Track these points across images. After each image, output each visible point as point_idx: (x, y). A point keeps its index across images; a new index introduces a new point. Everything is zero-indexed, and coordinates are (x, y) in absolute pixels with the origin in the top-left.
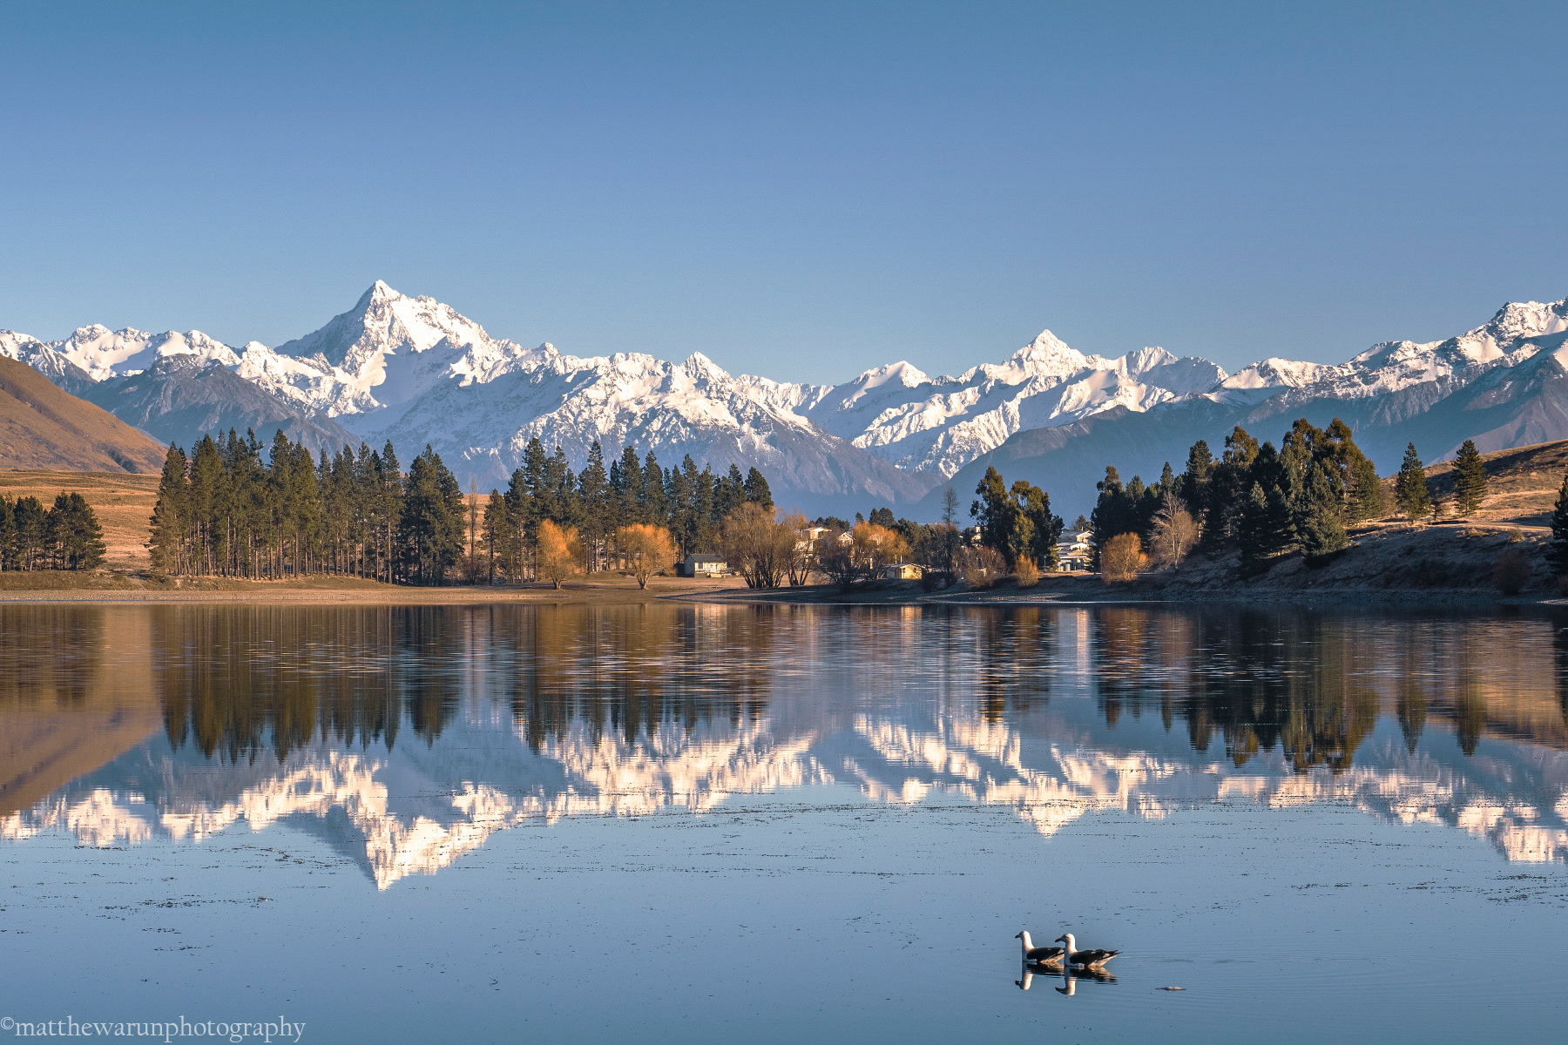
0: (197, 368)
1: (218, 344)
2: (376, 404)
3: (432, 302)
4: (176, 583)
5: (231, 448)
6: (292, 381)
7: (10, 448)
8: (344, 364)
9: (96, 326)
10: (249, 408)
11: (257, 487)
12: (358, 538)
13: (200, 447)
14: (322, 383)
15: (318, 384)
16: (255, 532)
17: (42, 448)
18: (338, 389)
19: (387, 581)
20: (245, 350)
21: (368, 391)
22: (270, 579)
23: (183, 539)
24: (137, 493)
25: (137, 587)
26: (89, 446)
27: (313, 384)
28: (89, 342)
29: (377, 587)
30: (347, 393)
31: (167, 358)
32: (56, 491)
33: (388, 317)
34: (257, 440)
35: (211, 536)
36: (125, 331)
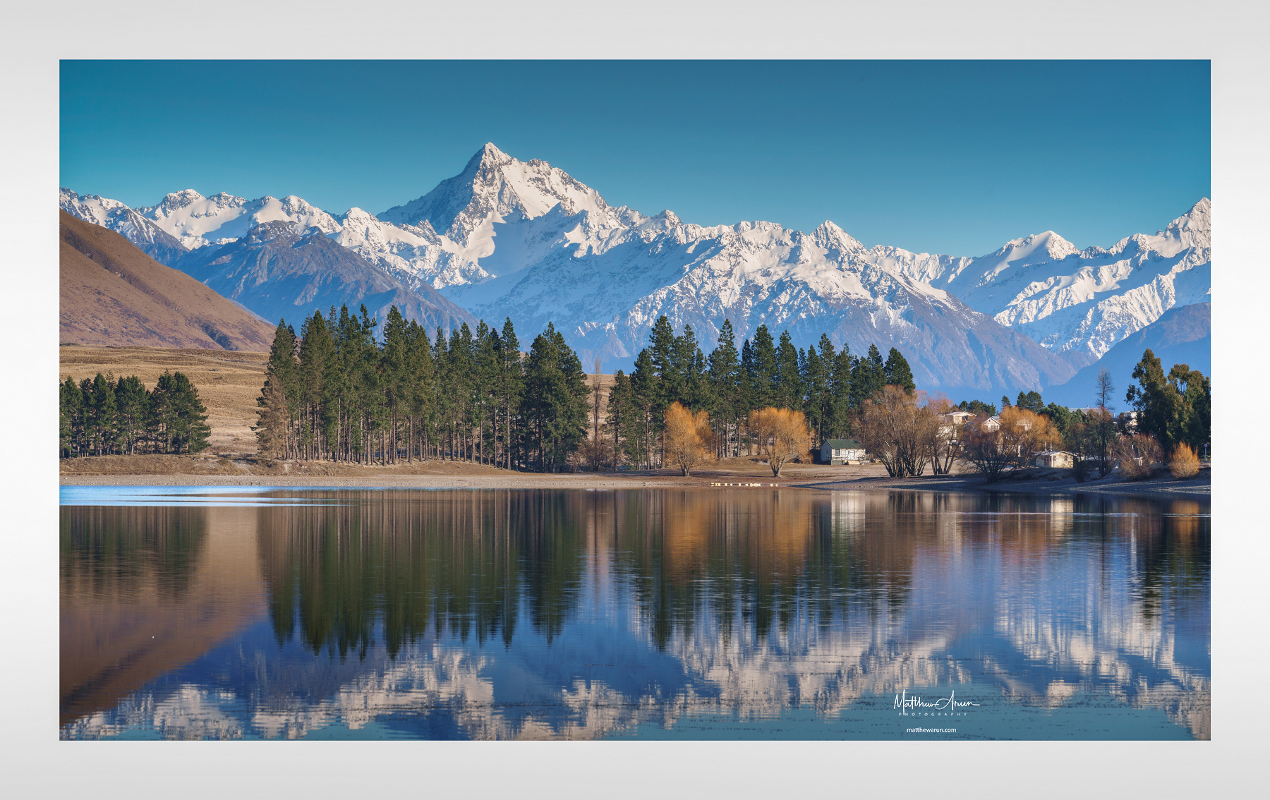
0: (294, 237)
1: (317, 211)
2: (484, 274)
3: (545, 167)
4: (283, 468)
5: (342, 325)
6: (395, 250)
7: (98, 322)
8: (451, 231)
9: (189, 191)
10: (349, 279)
11: (370, 368)
12: (476, 421)
13: (311, 324)
14: (427, 253)
15: (423, 254)
16: (368, 414)
17: (133, 321)
18: (444, 259)
19: (506, 467)
20: (346, 216)
21: (476, 262)
22: (383, 464)
23: (292, 421)
24: (240, 371)
25: (243, 473)
26: (182, 320)
27: (418, 253)
28: (181, 209)
29: (495, 474)
30: (455, 264)
31: (263, 225)
32: (158, 370)
33: (498, 182)
34: (370, 317)
35: (321, 419)
36: (219, 196)
